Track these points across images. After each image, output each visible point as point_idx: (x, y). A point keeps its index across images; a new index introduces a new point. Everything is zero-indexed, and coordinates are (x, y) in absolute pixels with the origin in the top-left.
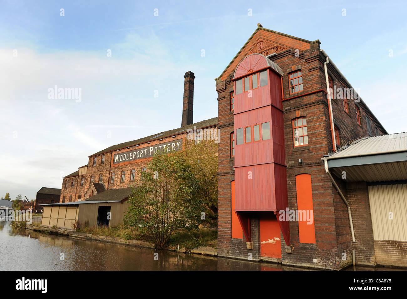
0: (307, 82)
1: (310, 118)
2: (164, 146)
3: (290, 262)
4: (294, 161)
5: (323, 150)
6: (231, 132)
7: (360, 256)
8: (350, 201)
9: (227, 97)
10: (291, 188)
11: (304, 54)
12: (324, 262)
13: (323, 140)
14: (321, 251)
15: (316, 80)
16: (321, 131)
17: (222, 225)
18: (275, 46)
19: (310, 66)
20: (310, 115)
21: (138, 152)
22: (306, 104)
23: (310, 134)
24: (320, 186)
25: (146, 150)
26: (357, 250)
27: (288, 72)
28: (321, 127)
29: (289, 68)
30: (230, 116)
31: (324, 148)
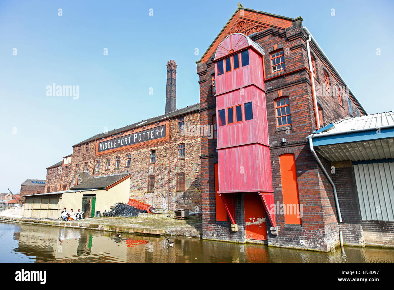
0: (290, 60)
1: (293, 97)
2: (148, 132)
3: (276, 243)
4: (277, 142)
5: (307, 129)
6: (213, 114)
7: (348, 236)
8: (336, 181)
9: (208, 80)
10: (275, 168)
11: (286, 32)
12: (311, 244)
13: (307, 118)
14: (308, 232)
15: (298, 58)
16: (304, 109)
17: (206, 208)
18: (255, 25)
19: (292, 44)
20: (293, 94)
21: (123, 140)
22: (289, 83)
23: (293, 113)
24: (305, 165)
25: (130, 137)
26: (344, 230)
27: (269, 52)
28: (304, 106)
29: (270, 48)
30: (212, 98)
31: (308, 127)
